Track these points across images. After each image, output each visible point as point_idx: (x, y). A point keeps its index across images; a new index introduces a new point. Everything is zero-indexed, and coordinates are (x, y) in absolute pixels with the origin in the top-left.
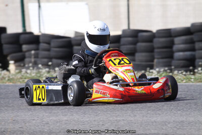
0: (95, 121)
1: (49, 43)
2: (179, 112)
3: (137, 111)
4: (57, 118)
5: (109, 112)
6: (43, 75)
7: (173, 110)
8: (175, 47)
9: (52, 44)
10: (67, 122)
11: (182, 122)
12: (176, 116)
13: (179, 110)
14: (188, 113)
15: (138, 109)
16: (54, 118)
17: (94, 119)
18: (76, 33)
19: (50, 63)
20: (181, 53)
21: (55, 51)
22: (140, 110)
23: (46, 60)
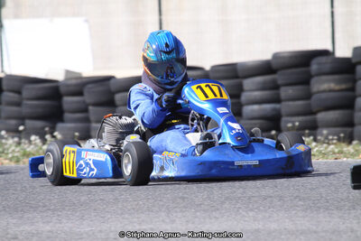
0: (101, 231)
1: (19, 92)
2: (251, 214)
3: (176, 212)
4: (33, 227)
5: (126, 216)
6: (8, 149)
7: (241, 211)
8: (245, 96)
9: (25, 94)
10: (50, 234)
11: (258, 231)
12: (245, 221)
13: (251, 210)
14: (267, 215)
15: (178, 210)
16: (27, 228)
17: (99, 229)
18: (68, 72)
19: (21, 128)
20: (256, 107)
21: (30, 105)
22: (181, 211)
23: (13, 122)
